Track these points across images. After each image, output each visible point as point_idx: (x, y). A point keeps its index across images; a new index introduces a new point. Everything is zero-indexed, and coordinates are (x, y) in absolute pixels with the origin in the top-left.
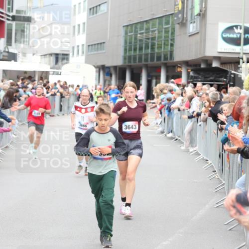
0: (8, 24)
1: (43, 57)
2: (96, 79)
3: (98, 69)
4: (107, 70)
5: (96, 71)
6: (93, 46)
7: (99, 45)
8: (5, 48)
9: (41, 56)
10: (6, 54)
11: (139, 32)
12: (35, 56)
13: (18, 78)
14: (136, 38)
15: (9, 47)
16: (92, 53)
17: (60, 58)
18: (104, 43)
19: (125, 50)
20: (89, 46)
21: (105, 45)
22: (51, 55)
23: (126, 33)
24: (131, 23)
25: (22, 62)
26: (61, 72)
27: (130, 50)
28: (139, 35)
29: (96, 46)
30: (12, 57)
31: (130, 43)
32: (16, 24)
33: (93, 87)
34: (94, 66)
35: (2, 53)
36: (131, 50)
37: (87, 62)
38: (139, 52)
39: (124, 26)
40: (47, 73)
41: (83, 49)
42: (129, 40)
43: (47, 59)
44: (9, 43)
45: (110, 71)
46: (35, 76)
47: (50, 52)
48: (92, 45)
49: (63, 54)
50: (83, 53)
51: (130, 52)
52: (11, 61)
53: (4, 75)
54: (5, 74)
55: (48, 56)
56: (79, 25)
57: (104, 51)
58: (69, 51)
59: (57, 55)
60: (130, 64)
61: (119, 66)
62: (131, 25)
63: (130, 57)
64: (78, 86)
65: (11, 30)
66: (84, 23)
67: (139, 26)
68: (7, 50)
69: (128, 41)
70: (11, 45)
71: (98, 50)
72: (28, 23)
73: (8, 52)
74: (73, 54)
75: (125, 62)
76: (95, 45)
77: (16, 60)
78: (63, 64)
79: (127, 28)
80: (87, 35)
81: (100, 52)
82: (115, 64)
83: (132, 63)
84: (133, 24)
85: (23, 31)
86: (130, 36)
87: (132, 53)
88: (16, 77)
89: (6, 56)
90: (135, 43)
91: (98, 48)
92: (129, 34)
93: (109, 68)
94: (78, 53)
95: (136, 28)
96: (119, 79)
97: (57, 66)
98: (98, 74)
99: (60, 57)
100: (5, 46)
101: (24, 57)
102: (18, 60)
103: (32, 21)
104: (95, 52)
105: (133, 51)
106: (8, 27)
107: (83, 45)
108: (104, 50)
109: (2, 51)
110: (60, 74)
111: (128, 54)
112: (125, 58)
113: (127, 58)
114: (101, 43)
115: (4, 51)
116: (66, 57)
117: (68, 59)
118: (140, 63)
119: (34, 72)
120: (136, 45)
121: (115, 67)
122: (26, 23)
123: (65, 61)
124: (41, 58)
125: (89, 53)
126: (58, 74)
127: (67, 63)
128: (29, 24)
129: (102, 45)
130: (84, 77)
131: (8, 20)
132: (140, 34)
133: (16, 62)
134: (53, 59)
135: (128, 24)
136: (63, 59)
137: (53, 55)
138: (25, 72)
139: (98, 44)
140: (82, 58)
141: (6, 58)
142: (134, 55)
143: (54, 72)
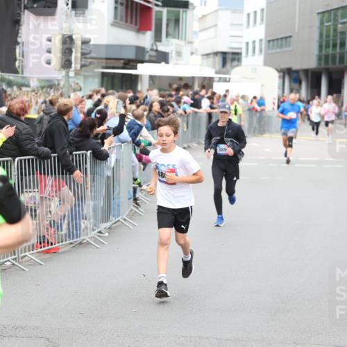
0: (156, 12)
1: (205, 57)
2: (279, 88)
3: (282, 74)
4: (295, 75)
5: (279, 77)
6: (276, 42)
7: (284, 40)
8: (152, 45)
9: (203, 55)
10: (154, 53)
11: (340, 21)
12: (194, 55)
13: (170, 86)
14: (335, 30)
15: (158, 43)
16: (274, 51)
17: (229, 59)
18: (290, 37)
19: (321, 46)
20: (269, 41)
21: (292, 39)
22: (216, 54)
23: (322, 23)
24: (329, 9)
25: (176, 64)
26: (230, 78)
27: (327, 46)
28: (340, 26)
29: (280, 41)
30: (163, 57)
31: (328, 36)
32: (168, 12)
33: (274, 99)
34: (277, 70)
35: (147, 52)
36: (329, 47)
37: (266, 63)
38: (340, 49)
39: (318, 13)
40: (211, 80)
41: (261, 45)
42: (326, 33)
43: (211, 60)
44: (158, 37)
45: (298, 76)
46: (193, 83)
47: (215, 51)
48: (273, 40)
49: (233, 53)
50: (261, 51)
51: (328, 49)
52: (160, 62)
53: (151, 82)
54: (153, 80)
55: (212, 56)
56: (255, 12)
57: (291, 49)
58: (241, 49)
59: (224, 54)
60: (326, 67)
61: (311, 69)
62: (329, 12)
63: (327, 57)
64: (255, 98)
65: (161, 20)
66: (262, 10)
67: (340, 13)
68: (155, 48)
69: (324, 34)
70: (160, 41)
71: (281, 46)
72: (185, 9)
73: (157, 51)
74: (247, 53)
75: (319, 64)
76: (278, 39)
77: (167, 62)
78: (233, 67)
79: (323, 16)
80: (267, 25)
81: (284, 49)
82: (306, 67)
83: (330, 65)
84: (332, 10)
85: (177, 21)
86: (327, 26)
87: (330, 51)
88: (168, 85)
89: (154, 56)
90: (334, 36)
91: (281, 45)
92: (326, 24)
93: (297, 72)
94: (254, 52)
95: (336, 15)
96: (312, 87)
97: (224, 70)
98: (281, 81)
99: (229, 57)
100: (153, 42)
101: (178, 58)
102: (170, 61)
103: (190, 7)
104: (278, 50)
105: (331, 48)
106: (156, 15)
107: (261, 40)
108: (289, 46)
109: (148, 50)
110: (229, 81)
111: (324, 52)
112: (320, 59)
113: (323, 57)
114: (286, 38)
115: (152, 50)
116: (237, 57)
117: (239, 60)
118: (341, 66)
119: (193, 78)
120: (336, 40)
121: (306, 71)
122: (181, 10)
123: (235, 63)
124: (203, 59)
125: (270, 52)
126: (225, 80)
127: (238, 65)
128: (186, 12)
129: (288, 39)
130: (262, 85)
131: (157, 5)
132: (341, 24)
133: (167, 65)
134: (219, 59)
135: (325, 10)
136: (233, 60)
137: (219, 55)
138: (181, 79)
139: (282, 38)
140: (259, 59)
141: (153, 59)
142: (332, 54)
143: (220, 78)
